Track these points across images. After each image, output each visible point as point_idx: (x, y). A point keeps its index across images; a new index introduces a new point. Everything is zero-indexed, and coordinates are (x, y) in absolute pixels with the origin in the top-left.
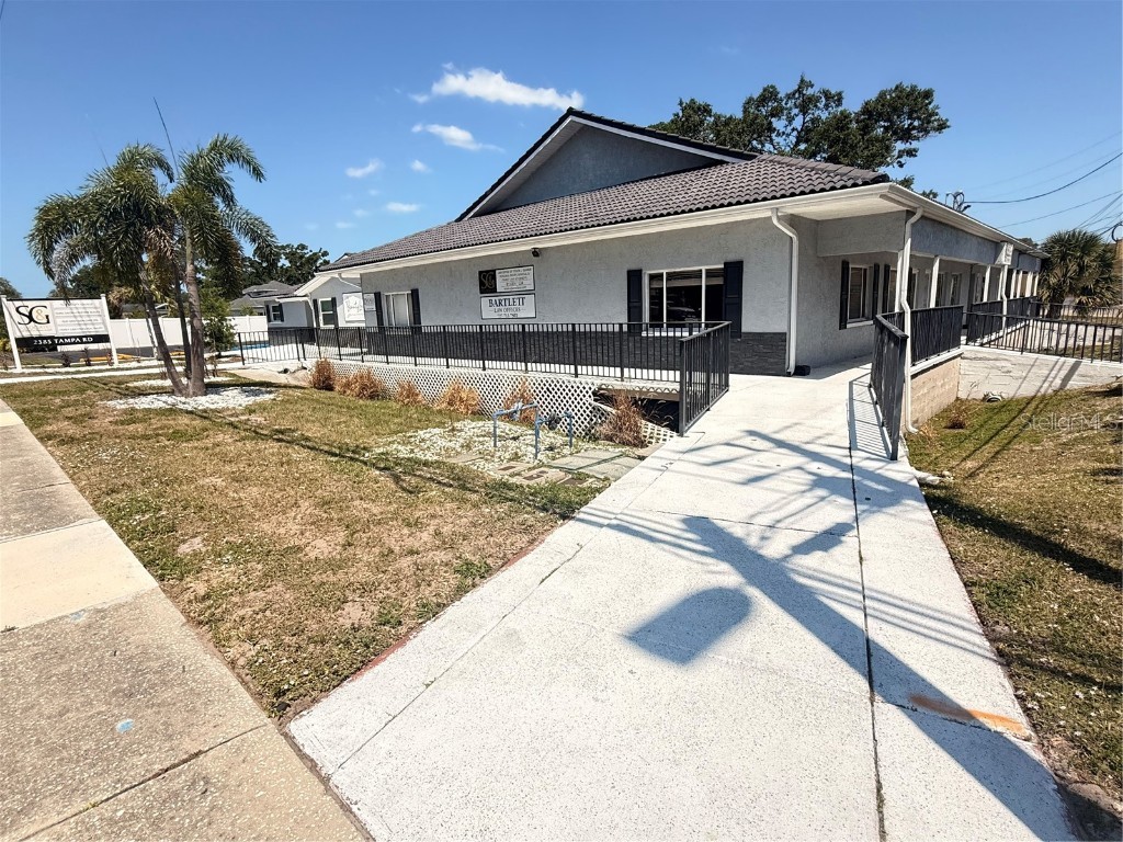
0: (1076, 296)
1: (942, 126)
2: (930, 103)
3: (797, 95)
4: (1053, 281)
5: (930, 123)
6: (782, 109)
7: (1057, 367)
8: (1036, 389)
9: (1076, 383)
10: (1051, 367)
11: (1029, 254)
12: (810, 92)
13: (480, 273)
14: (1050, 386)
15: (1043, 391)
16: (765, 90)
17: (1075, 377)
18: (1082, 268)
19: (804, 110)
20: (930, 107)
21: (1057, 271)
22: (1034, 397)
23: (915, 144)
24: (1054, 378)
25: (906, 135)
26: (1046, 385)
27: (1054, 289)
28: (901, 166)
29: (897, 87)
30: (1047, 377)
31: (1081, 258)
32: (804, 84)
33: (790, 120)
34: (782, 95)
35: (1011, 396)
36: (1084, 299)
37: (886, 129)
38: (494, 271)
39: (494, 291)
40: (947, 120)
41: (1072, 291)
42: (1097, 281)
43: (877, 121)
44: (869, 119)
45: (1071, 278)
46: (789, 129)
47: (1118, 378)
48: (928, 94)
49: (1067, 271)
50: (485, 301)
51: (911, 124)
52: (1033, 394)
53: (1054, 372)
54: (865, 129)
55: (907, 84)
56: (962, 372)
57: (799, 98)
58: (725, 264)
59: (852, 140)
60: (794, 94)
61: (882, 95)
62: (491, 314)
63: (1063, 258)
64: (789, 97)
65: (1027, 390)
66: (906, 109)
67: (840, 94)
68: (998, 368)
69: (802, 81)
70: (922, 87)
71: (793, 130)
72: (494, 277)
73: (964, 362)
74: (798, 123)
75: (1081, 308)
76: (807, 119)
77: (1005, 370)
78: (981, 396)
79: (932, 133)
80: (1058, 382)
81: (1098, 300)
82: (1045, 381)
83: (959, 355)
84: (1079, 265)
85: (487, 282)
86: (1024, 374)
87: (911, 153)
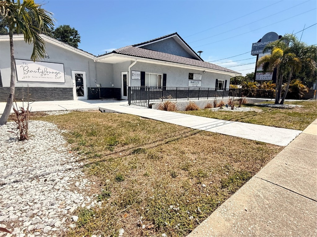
13: (189, 73)
38: (193, 74)
39: (192, 79)
50: (190, 81)
62: (191, 85)
72: (193, 75)
85: (191, 76)
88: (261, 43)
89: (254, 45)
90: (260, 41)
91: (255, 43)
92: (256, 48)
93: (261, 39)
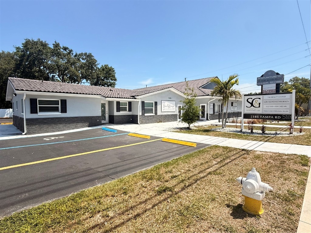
88: (263, 78)
89: (259, 79)
90: (262, 76)
91: (259, 78)
92: (261, 81)
93: (263, 75)
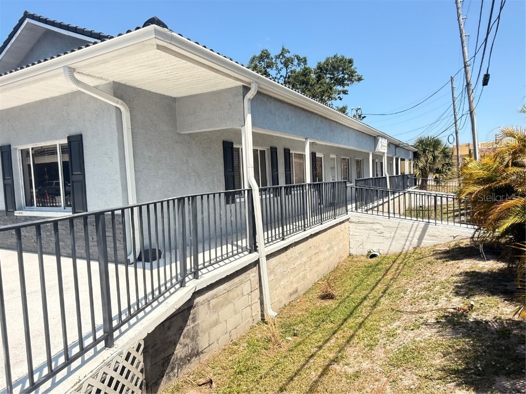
0: (434, 174)
1: (360, 79)
2: (352, 66)
3: (281, 57)
4: (421, 165)
5: (352, 77)
6: (272, 64)
7: (414, 229)
8: (402, 246)
9: (427, 242)
10: (409, 229)
11: (401, 147)
12: (287, 55)
14: (411, 244)
15: (406, 248)
16: (262, 52)
17: (426, 237)
18: (435, 158)
19: (286, 65)
20: (352, 67)
21: (422, 159)
22: (400, 254)
23: (346, 88)
24: (413, 238)
25: (341, 82)
26: (408, 243)
27: (422, 170)
28: (341, 99)
29: (335, 56)
30: (408, 237)
31: (433, 151)
32: (284, 51)
33: (279, 70)
34: (272, 55)
35: (386, 252)
36: (437, 175)
37: (331, 79)
40: (362, 76)
41: (431, 170)
42: (443, 165)
43: (326, 74)
44: (321, 72)
45: (430, 163)
46: (278, 76)
47: (454, 237)
48: (350, 62)
49: (428, 159)
51: (344, 76)
52: (400, 251)
53: (412, 233)
54: (319, 78)
55: (339, 56)
56: (351, 233)
57: (282, 58)
58: (69, 138)
59: (311, 82)
60: (279, 56)
61: (328, 59)
63: (424, 152)
64: (277, 57)
65: (396, 248)
66: (341, 69)
67: (305, 58)
68: (374, 230)
69: (283, 49)
70: (348, 57)
71: (281, 76)
73: (351, 225)
74: (284, 72)
75: (436, 180)
76: (288, 71)
77: (379, 231)
78: (366, 253)
79: (355, 82)
80: (415, 241)
81: (445, 176)
82: (407, 240)
83: (348, 220)
84: (433, 156)
86: (392, 235)
87: (345, 92)
